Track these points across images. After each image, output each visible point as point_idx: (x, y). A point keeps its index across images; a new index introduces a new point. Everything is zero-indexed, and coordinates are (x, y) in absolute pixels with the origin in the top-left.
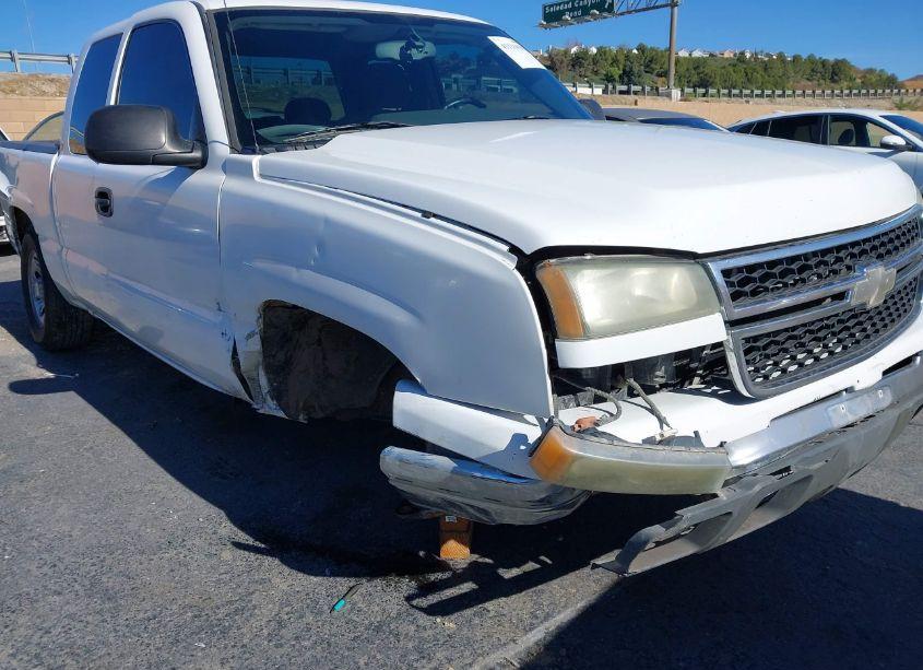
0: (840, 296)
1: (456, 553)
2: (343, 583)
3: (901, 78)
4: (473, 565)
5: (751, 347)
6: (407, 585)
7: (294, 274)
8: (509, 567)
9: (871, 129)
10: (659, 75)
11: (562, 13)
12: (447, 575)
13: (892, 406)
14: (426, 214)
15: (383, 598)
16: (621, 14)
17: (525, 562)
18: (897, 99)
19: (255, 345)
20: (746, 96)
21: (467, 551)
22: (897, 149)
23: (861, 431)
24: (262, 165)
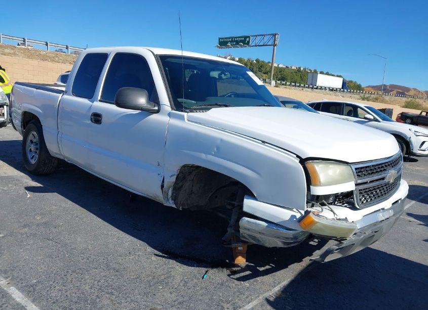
0: (383, 179)
1: (241, 261)
2: (203, 270)
3: (363, 86)
4: (247, 266)
5: (361, 192)
6: (226, 272)
7: (203, 156)
8: (261, 266)
9: (359, 111)
10: (265, 73)
11: (227, 42)
12: (239, 268)
13: (394, 215)
14: (263, 142)
15: (218, 275)
16: (252, 46)
17: (266, 266)
18: (362, 95)
19: (174, 179)
20: (302, 87)
21: (245, 260)
22: (370, 120)
23: (387, 222)
24: (188, 117)
